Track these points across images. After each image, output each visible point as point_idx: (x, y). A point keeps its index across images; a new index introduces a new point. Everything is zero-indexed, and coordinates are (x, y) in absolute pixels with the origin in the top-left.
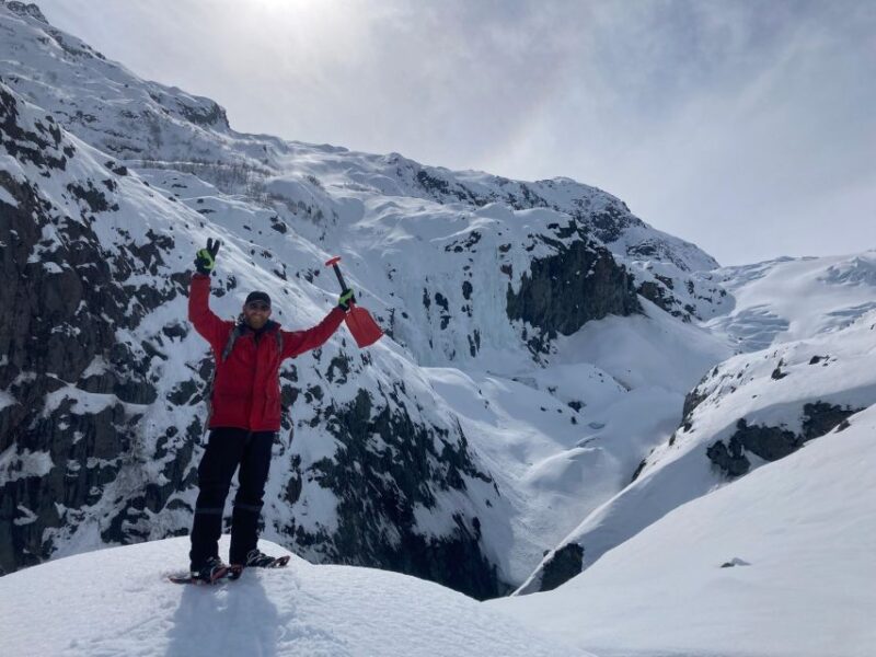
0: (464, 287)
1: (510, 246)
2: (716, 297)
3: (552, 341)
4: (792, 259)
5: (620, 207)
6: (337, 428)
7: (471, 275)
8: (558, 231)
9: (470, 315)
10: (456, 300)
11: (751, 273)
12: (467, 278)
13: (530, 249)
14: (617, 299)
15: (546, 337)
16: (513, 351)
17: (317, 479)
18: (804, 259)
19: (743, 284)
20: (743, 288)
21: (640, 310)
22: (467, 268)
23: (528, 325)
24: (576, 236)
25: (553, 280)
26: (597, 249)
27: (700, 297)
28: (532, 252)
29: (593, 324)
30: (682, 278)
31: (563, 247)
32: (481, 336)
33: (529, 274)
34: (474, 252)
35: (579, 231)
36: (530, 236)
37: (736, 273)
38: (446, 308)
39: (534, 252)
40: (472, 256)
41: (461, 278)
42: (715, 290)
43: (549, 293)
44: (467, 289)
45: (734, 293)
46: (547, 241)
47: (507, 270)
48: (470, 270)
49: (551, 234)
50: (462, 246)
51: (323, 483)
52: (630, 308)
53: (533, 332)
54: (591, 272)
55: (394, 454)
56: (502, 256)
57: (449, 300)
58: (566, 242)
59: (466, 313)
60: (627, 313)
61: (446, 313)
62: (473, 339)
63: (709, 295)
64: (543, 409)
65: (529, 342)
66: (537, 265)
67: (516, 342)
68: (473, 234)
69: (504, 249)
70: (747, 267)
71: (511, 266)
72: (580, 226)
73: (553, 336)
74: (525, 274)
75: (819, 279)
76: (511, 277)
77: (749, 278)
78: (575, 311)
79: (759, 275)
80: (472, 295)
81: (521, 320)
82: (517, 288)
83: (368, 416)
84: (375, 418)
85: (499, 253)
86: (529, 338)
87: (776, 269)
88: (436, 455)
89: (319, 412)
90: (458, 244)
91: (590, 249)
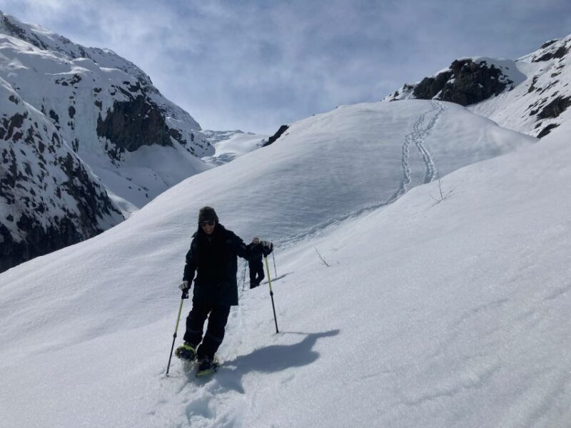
0: (70, 110)
1: (101, 89)
2: (205, 145)
3: (122, 153)
4: (242, 132)
5: (147, 79)
6: (65, 169)
7: (74, 102)
8: (129, 86)
9: (73, 129)
10: (64, 117)
11: (222, 136)
12: (72, 104)
13: (113, 94)
14: (159, 135)
15: (118, 151)
16: (99, 155)
17: (66, 190)
18: (249, 133)
19: (218, 141)
20: (217, 143)
21: (171, 144)
22: (72, 98)
23: (109, 141)
24: (139, 93)
25: (125, 117)
26: (152, 103)
27: (197, 144)
28: (114, 96)
29: (145, 147)
30: (188, 131)
31: (131, 97)
32: (80, 143)
33: (112, 109)
34: (76, 88)
35: (142, 89)
36: (113, 86)
37: (213, 135)
38: (57, 121)
39: (115, 97)
40: (76, 90)
41: (68, 103)
42: (205, 142)
43: (123, 124)
44: (72, 111)
45: (214, 145)
46: (123, 91)
47: (99, 104)
48: (74, 100)
49: (125, 87)
50: (68, 82)
51: (69, 193)
52: (166, 143)
53: (112, 146)
54: (147, 116)
55: (86, 189)
56: (96, 95)
57: (59, 116)
58: (134, 94)
59: (70, 127)
60: (164, 144)
61: (57, 124)
62: (74, 144)
63: (201, 143)
64: (130, 188)
65: (109, 152)
66: (117, 105)
67: (102, 151)
68: (76, 76)
69: (97, 90)
70: (219, 132)
71: (101, 102)
72: (142, 86)
73: (122, 151)
74: (109, 109)
75: (258, 145)
76: (101, 109)
77: (222, 138)
78: (136, 138)
79: (227, 138)
80: (75, 116)
81: (105, 138)
82: (104, 117)
83: (72, 167)
84: (76, 169)
85: (94, 92)
86: (109, 149)
87: (236, 136)
88: (97, 196)
89: (56, 159)
90: (65, 80)
91: (147, 102)
